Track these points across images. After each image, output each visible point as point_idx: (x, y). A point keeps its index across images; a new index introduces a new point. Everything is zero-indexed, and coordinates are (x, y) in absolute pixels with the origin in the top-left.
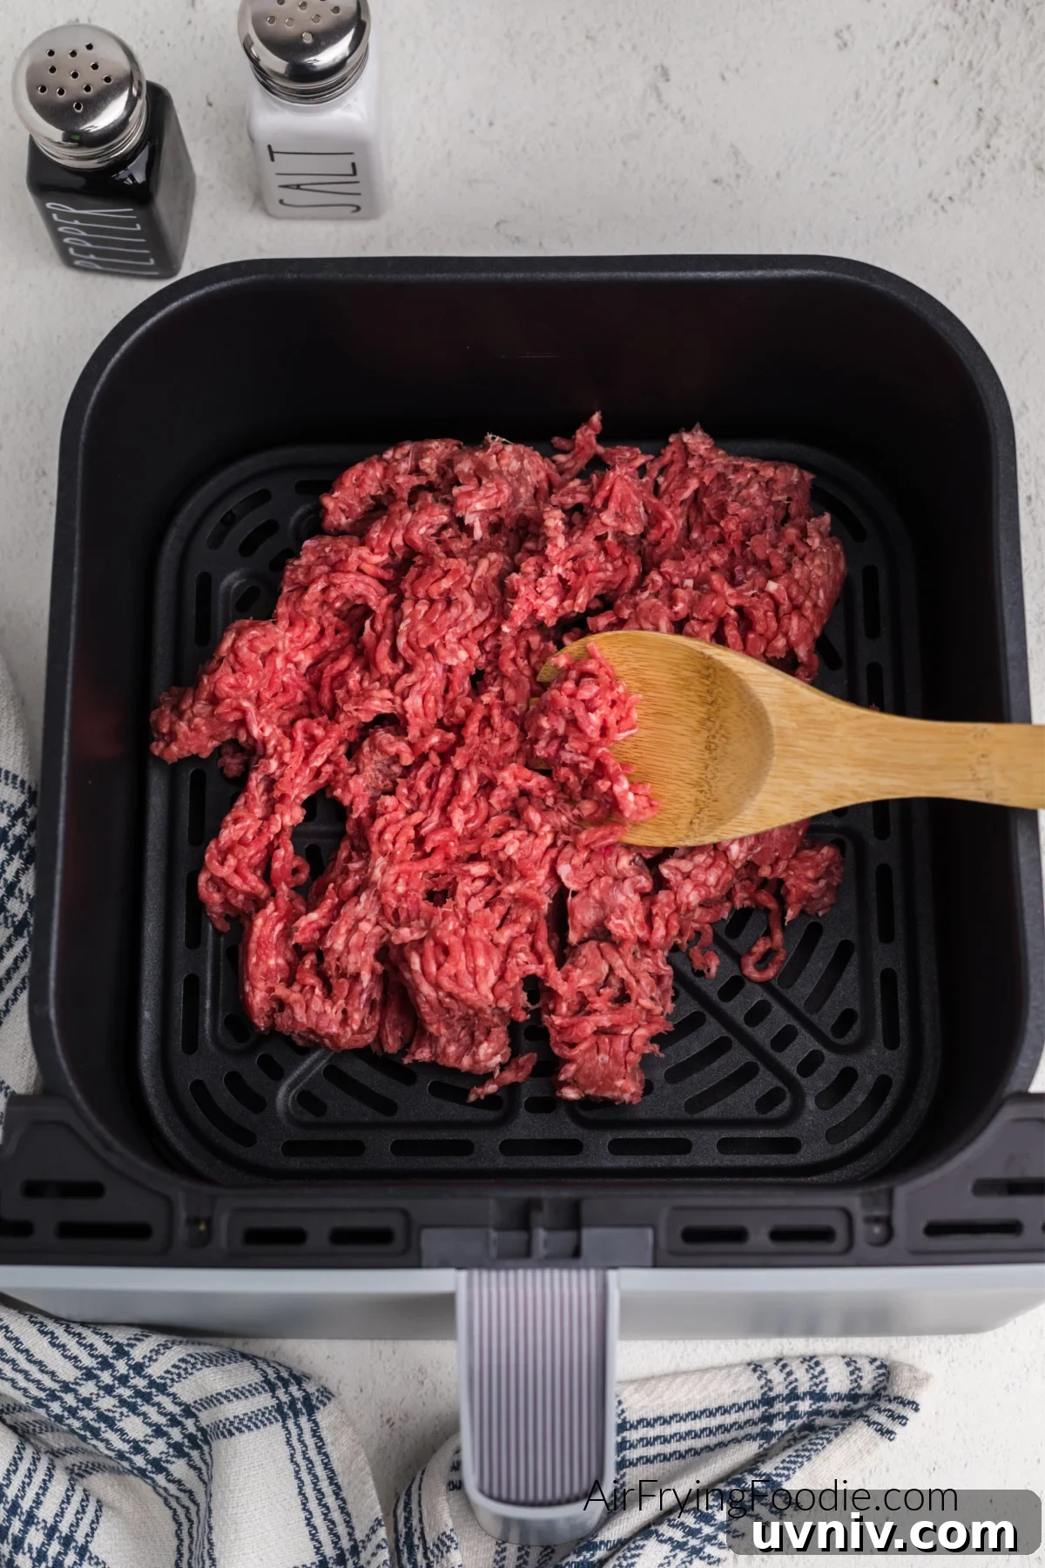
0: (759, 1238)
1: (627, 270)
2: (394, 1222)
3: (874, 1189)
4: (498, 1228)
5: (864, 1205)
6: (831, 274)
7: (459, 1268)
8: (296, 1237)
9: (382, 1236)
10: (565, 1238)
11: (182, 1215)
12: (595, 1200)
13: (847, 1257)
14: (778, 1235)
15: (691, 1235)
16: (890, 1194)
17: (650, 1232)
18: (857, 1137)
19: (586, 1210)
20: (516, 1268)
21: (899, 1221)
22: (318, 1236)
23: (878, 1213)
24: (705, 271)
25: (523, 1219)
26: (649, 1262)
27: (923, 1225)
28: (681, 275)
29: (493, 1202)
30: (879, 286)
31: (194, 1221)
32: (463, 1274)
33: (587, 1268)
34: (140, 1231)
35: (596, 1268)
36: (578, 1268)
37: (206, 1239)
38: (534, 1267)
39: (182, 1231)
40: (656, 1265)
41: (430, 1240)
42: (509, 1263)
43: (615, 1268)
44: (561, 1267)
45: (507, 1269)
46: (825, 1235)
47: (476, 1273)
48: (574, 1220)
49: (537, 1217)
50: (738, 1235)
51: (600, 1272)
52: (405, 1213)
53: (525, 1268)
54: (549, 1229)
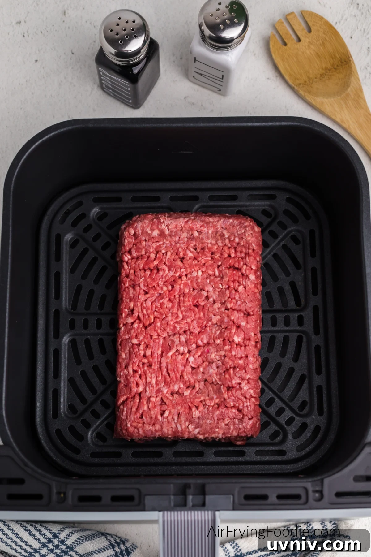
0: (273, 498)
1: (220, 123)
2: (135, 493)
3: (315, 479)
4: (174, 495)
5: (312, 486)
6: (299, 124)
7: (160, 511)
8: (98, 499)
9: (130, 499)
10: (199, 498)
11: (55, 491)
12: (211, 484)
13: (306, 505)
14: (280, 497)
15: (248, 497)
16: (322, 481)
17: (232, 496)
18: (308, 450)
19: (207, 488)
20: (181, 511)
21: (326, 492)
22: (106, 499)
23: (317, 489)
24: (250, 123)
25: (183, 491)
26: (232, 508)
27: (334, 492)
28: (241, 124)
29: (172, 485)
30: (317, 129)
31: (59, 493)
32: (161, 513)
33: (208, 510)
34: (39, 497)
35: (211, 510)
36: (205, 510)
37: (65, 499)
38: (188, 510)
39: (55, 497)
40: (234, 509)
41: (148, 500)
42: (178, 508)
43: (218, 510)
44: (198, 510)
45: (177, 511)
46: (298, 497)
47: (166, 512)
48: (202, 491)
49: (190, 491)
50: (264, 497)
51: (213, 512)
52: (139, 490)
53: (184, 510)
54: (193, 495)
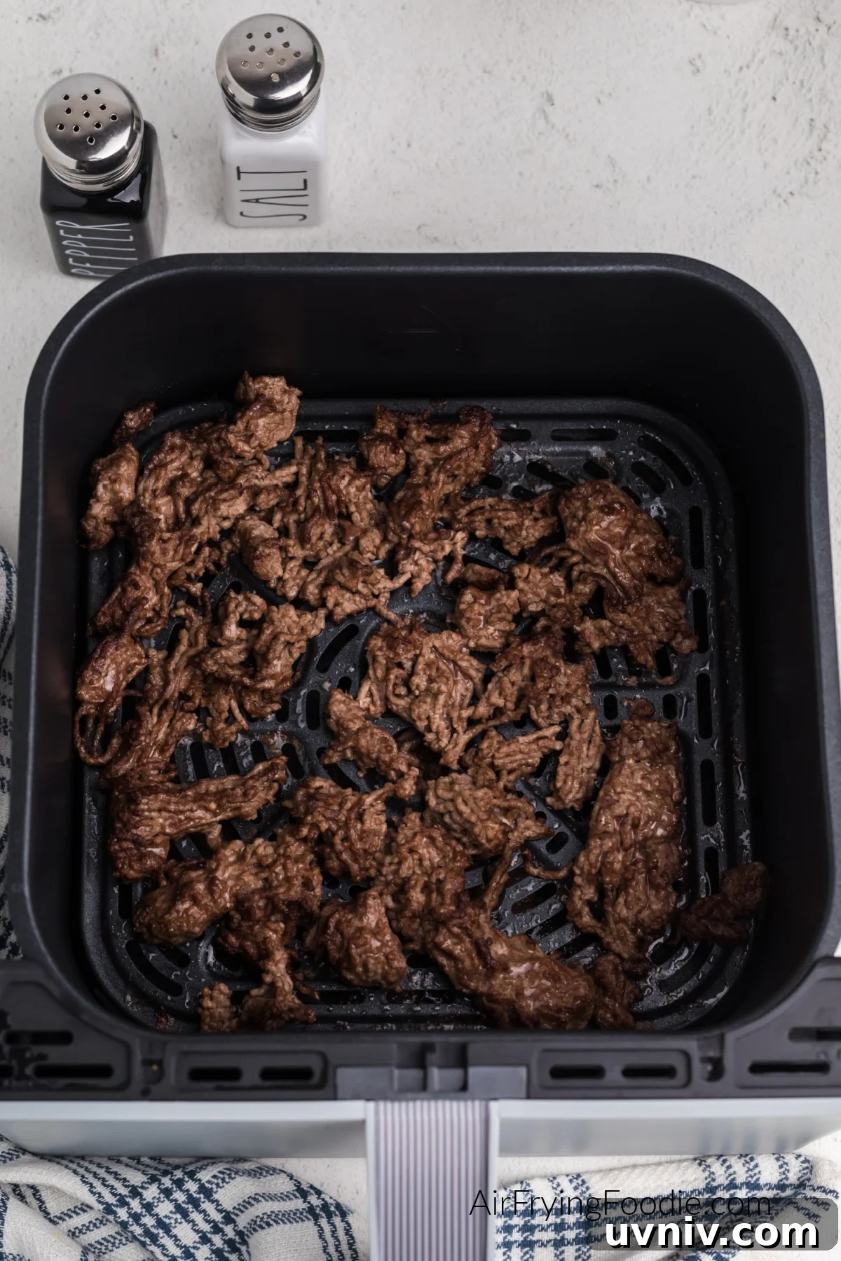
0: (614, 1075)
1: (500, 265)
2: (315, 1064)
3: (707, 1035)
4: (400, 1066)
5: (700, 1048)
6: (671, 269)
7: (368, 1100)
8: (233, 1075)
9: (303, 1074)
10: (455, 1074)
11: (138, 1057)
12: (480, 1043)
13: (686, 1090)
14: (629, 1072)
15: (559, 1073)
16: (722, 1039)
17: (523, 1071)
19: (472, 1052)
20: (414, 1100)
21: (729, 1061)
22: (251, 1076)
23: (711, 1054)
24: (564, 266)
25: (420, 1060)
26: (524, 1094)
27: (748, 1064)
28: (545, 269)
29: (396, 1044)
30: (711, 280)
31: (147, 1063)
32: (371, 1105)
33: (473, 1099)
34: (104, 1071)
35: (481, 1099)
36: (466, 1100)
37: (161, 1075)
38: (429, 1099)
39: (138, 1071)
40: (529, 1096)
41: (346, 1076)
42: (409, 1095)
43: (495, 1099)
44: (452, 1099)
45: (407, 1100)
46: (668, 1072)
47: (381, 1104)
48: (461, 1060)
49: (432, 1057)
50: (596, 1072)
51: (483, 1103)
52: (323, 1056)
53: (422, 1099)
54: (441, 1067)
